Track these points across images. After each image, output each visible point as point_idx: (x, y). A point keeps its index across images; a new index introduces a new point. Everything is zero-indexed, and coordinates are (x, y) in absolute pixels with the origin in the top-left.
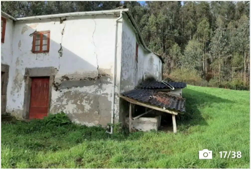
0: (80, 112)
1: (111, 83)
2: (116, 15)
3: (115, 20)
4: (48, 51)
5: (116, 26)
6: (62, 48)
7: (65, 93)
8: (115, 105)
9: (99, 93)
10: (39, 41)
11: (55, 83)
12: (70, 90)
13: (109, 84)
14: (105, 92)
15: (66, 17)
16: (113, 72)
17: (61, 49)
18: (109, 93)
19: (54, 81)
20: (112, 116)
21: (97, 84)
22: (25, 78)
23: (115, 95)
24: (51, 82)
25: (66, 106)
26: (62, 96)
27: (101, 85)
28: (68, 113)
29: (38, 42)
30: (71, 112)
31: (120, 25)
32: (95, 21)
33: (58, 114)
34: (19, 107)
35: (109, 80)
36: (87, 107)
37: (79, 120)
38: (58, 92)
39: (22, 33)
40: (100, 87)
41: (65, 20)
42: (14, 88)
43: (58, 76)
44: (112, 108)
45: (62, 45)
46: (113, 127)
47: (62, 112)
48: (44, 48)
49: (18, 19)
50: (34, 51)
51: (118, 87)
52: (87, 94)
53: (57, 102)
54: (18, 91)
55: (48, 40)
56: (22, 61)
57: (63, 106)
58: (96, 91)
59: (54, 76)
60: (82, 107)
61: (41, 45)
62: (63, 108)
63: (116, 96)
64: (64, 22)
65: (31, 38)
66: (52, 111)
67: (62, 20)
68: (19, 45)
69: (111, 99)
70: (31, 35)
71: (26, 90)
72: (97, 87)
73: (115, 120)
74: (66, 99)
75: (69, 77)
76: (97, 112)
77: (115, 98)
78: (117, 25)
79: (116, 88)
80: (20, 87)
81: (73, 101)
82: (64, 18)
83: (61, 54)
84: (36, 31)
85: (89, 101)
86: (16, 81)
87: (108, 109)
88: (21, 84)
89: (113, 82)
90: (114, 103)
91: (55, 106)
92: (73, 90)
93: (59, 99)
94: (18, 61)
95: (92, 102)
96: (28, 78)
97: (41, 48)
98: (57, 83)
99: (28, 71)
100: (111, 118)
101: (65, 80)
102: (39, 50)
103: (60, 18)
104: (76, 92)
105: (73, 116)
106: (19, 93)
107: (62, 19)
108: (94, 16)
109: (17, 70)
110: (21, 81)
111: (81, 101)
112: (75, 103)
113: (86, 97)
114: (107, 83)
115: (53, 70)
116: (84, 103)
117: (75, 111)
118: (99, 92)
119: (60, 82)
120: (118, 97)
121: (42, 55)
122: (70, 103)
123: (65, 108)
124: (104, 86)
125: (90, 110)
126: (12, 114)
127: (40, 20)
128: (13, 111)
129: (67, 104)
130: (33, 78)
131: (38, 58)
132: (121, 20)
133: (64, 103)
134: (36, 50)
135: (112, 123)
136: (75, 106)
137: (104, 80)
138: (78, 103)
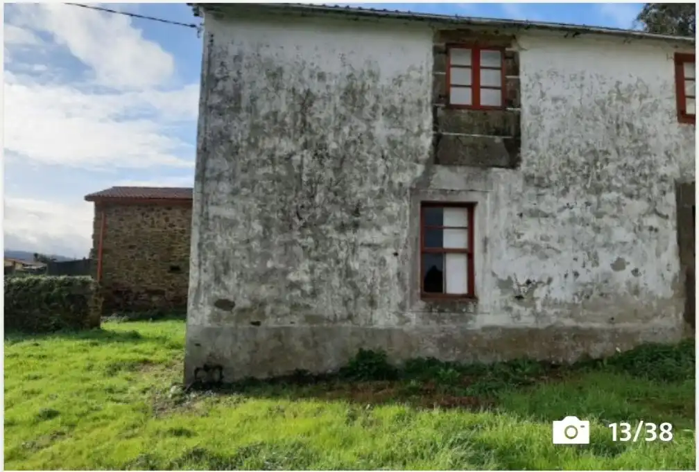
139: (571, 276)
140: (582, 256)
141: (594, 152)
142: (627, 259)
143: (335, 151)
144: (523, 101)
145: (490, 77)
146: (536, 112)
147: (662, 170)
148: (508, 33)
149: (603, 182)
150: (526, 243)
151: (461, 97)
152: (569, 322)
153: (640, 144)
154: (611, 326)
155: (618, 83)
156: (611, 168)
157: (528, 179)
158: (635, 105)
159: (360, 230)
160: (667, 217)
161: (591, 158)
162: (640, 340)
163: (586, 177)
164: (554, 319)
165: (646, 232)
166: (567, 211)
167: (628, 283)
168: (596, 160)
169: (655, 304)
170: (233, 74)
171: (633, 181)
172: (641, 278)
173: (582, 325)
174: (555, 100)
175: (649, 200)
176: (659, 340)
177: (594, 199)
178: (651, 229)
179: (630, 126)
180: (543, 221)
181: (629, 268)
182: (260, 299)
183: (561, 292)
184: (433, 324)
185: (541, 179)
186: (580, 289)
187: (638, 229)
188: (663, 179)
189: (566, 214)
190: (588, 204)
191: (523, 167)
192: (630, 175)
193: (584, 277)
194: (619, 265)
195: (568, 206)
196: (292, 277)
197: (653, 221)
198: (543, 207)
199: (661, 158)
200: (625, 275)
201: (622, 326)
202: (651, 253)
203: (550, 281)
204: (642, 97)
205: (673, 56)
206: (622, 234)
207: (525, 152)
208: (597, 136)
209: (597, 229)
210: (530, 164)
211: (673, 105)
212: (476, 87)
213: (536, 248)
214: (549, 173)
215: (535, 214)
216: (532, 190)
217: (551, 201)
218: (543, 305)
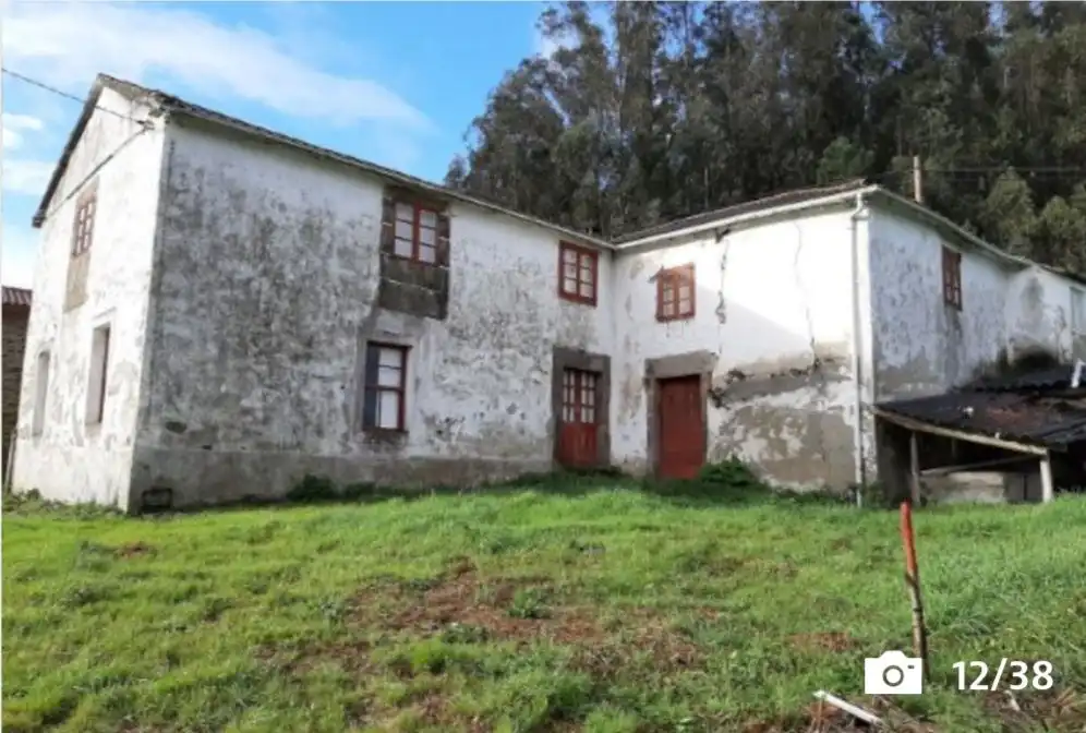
0: (778, 457)
1: (849, 379)
2: (850, 204)
3: (848, 215)
4: (691, 314)
5: (850, 232)
6: (726, 303)
7: (737, 413)
8: (865, 436)
9: (820, 408)
10: (671, 292)
11: (713, 389)
12: (749, 404)
13: (844, 383)
14: (834, 403)
15: (729, 225)
16: (851, 350)
17: (721, 306)
18: (846, 406)
19: (711, 385)
20: (858, 463)
21: (813, 384)
22: (647, 382)
23: (861, 410)
24: (704, 387)
25: (743, 445)
26: (733, 420)
27: (824, 385)
28: (748, 460)
29: (669, 295)
30: (756, 459)
31: (863, 227)
32: (798, 227)
33: (725, 462)
34: (637, 451)
35: (842, 371)
36: (794, 444)
37: (777, 476)
38: (722, 410)
39: (633, 276)
40: (822, 392)
41: (727, 232)
42: (624, 409)
43: (720, 372)
44: (857, 444)
45: (725, 295)
46: (863, 493)
47: (735, 458)
48: (684, 307)
49: (623, 246)
50: (661, 318)
51: (867, 386)
52: (789, 411)
53: (721, 434)
54: (633, 415)
55: (691, 284)
56: (637, 345)
57: (737, 444)
58: (814, 403)
59: (710, 374)
60: (781, 445)
61: (676, 301)
62: (735, 449)
63: (866, 413)
64: (726, 238)
65: (653, 289)
66: (712, 457)
67: (720, 234)
68: (628, 306)
69: (852, 420)
70: (652, 279)
71: (649, 411)
72: (814, 392)
73: (867, 475)
74: (742, 427)
75: (746, 372)
76: (818, 456)
77: (861, 418)
78: (854, 229)
79: (864, 390)
80: (637, 404)
81: (758, 431)
82: (725, 229)
83: (722, 318)
84: (662, 270)
85: (796, 430)
86: (626, 392)
87: (847, 447)
88: (639, 398)
89: (853, 375)
90: (861, 430)
91: (718, 446)
92: (757, 402)
93: (726, 429)
94: (627, 343)
95: (804, 431)
96: (653, 383)
97: (676, 308)
98: (719, 389)
99: (651, 366)
100: (854, 468)
101: (735, 379)
102: (671, 312)
103: (716, 229)
104: (763, 407)
105: (762, 467)
106: (636, 418)
107: (720, 232)
108: (794, 215)
109: (627, 366)
110: (639, 391)
111: (778, 430)
112: (764, 434)
113: (789, 419)
114: (840, 379)
115: (707, 358)
116: (785, 435)
117: (766, 456)
118: (820, 404)
119: (723, 385)
120: (871, 413)
121: (678, 324)
122: (750, 436)
123: (741, 449)
124: (832, 387)
125: (802, 452)
126: (624, 468)
127: (672, 242)
128: (626, 461)
129: (744, 439)
130: (664, 383)
131: (670, 332)
132: (865, 213)
133: (738, 436)
134: (665, 314)
135: (859, 480)
136: (763, 442)
137: (830, 372)
138: (772, 434)
139: (478, 417)
140: (487, 399)
141: (499, 313)
142: (518, 404)
143: (292, 282)
144: (452, 262)
145: (427, 236)
146: (461, 273)
147: (546, 335)
148: (444, 199)
149: (505, 340)
150: (447, 386)
151: (403, 249)
152: (474, 455)
153: (532, 312)
154: (504, 460)
155: (520, 259)
156: (511, 328)
157: (452, 331)
158: (531, 278)
159: (312, 363)
160: (546, 373)
161: (498, 319)
162: (523, 471)
163: (494, 333)
164: (464, 452)
165: (532, 384)
166: (479, 362)
167: (518, 424)
168: (501, 321)
169: (534, 442)
170: (194, 187)
171: (525, 342)
172: (526, 422)
173: (484, 458)
174: (476, 264)
175: (535, 358)
176: (534, 470)
177: (498, 354)
178: (536, 382)
179: (526, 295)
180: (461, 368)
181: (519, 412)
182: (213, 422)
183: (471, 429)
184: (372, 454)
185: (461, 331)
186: (484, 427)
187: (525, 381)
188: (546, 341)
189: (476, 365)
190: (493, 357)
191: (449, 320)
192: (524, 336)
193: (487, 418)
194: (511, 410)
195: (479, 357)
196: (245, 403)
197: (536, 375)
198: (462, 356)
199: (545, 325)
200: (515, 418)
201: (512, 459)
202: (533, 402)
203: (464, 419)
204: (536, 273)
205: (558, 242)
206: (516, 384)
207: (452, 307)
208: (503, 302)
209: (498, 378)
210: (454, 318)
211: (554, 282)
212: (416, 243)
213: (454, 391)
214: (467, 328)
215: (455, 361)
216: (455, 340)
217: (467, 352)
218: (457, 439)
